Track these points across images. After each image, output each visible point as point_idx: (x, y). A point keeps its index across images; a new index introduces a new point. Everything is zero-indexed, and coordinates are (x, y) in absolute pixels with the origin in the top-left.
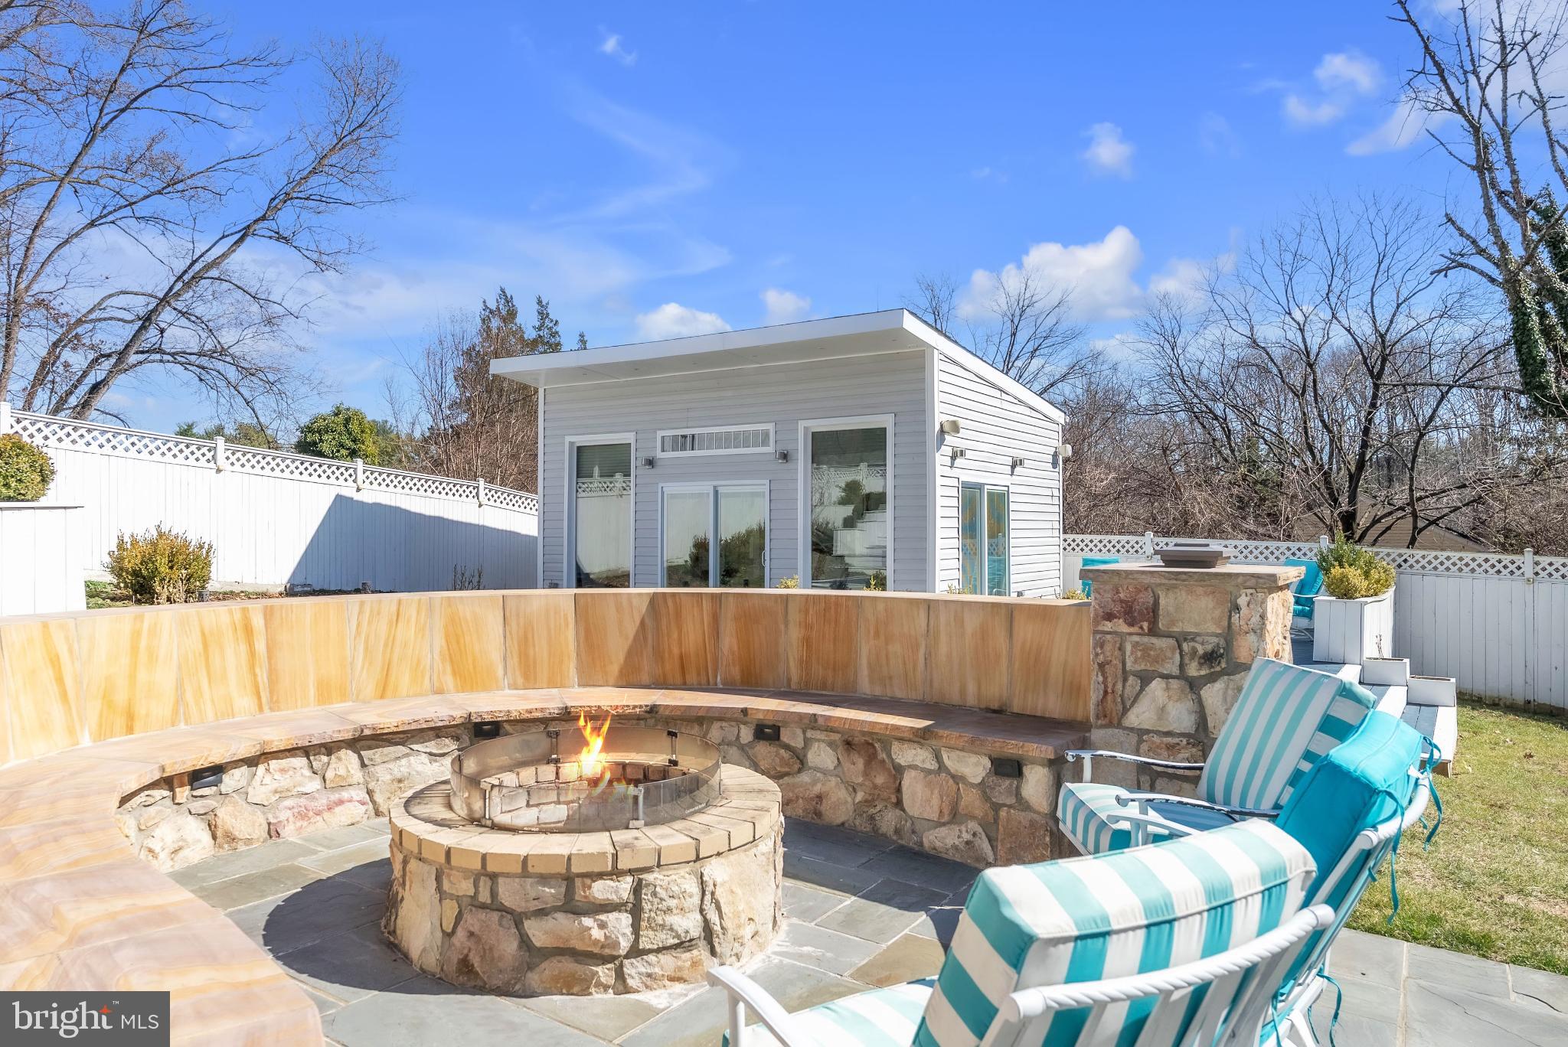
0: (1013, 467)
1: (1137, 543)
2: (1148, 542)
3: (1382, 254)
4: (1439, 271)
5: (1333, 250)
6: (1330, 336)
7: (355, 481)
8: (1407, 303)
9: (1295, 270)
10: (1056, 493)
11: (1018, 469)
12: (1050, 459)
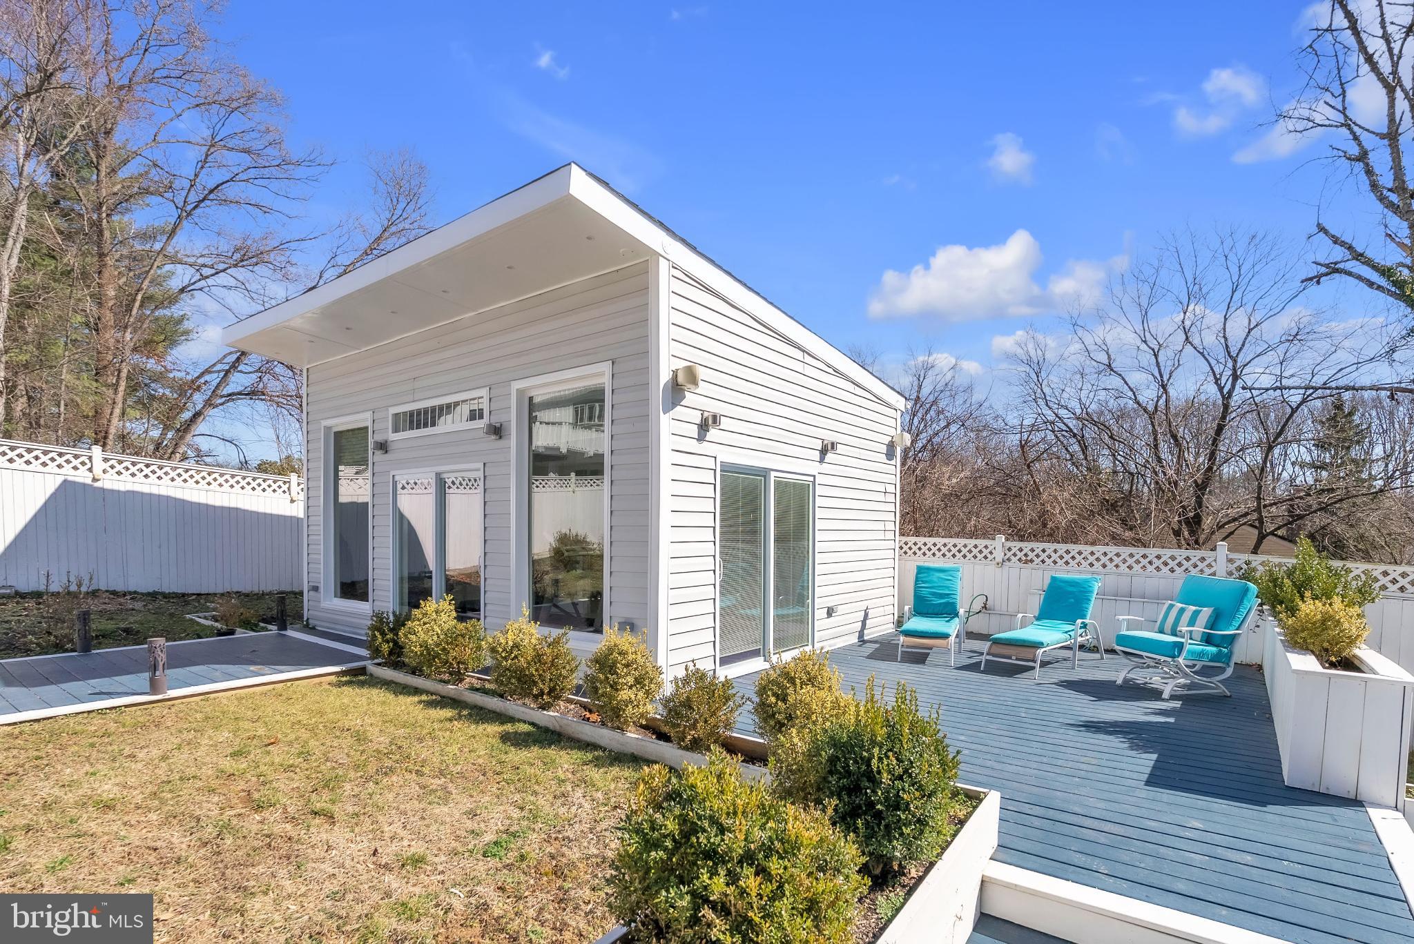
0: (824, 452)
1: (986, 547)
2: (999, 548)
3: (1235, 284)
4: (1311, 279)
5: (1190, 280)
6: (1181, 363)
7: (90, 470)
8: (1259, 327)
9: (1150, 304)
10: (891, 489)
11: (830, 457)
12: (884, 449)
